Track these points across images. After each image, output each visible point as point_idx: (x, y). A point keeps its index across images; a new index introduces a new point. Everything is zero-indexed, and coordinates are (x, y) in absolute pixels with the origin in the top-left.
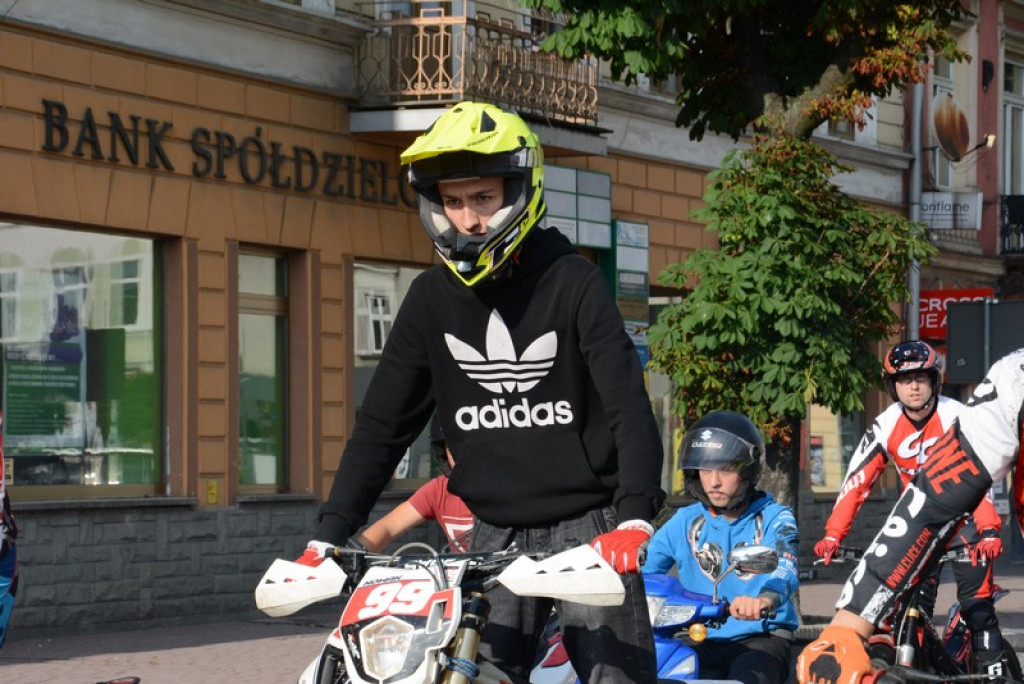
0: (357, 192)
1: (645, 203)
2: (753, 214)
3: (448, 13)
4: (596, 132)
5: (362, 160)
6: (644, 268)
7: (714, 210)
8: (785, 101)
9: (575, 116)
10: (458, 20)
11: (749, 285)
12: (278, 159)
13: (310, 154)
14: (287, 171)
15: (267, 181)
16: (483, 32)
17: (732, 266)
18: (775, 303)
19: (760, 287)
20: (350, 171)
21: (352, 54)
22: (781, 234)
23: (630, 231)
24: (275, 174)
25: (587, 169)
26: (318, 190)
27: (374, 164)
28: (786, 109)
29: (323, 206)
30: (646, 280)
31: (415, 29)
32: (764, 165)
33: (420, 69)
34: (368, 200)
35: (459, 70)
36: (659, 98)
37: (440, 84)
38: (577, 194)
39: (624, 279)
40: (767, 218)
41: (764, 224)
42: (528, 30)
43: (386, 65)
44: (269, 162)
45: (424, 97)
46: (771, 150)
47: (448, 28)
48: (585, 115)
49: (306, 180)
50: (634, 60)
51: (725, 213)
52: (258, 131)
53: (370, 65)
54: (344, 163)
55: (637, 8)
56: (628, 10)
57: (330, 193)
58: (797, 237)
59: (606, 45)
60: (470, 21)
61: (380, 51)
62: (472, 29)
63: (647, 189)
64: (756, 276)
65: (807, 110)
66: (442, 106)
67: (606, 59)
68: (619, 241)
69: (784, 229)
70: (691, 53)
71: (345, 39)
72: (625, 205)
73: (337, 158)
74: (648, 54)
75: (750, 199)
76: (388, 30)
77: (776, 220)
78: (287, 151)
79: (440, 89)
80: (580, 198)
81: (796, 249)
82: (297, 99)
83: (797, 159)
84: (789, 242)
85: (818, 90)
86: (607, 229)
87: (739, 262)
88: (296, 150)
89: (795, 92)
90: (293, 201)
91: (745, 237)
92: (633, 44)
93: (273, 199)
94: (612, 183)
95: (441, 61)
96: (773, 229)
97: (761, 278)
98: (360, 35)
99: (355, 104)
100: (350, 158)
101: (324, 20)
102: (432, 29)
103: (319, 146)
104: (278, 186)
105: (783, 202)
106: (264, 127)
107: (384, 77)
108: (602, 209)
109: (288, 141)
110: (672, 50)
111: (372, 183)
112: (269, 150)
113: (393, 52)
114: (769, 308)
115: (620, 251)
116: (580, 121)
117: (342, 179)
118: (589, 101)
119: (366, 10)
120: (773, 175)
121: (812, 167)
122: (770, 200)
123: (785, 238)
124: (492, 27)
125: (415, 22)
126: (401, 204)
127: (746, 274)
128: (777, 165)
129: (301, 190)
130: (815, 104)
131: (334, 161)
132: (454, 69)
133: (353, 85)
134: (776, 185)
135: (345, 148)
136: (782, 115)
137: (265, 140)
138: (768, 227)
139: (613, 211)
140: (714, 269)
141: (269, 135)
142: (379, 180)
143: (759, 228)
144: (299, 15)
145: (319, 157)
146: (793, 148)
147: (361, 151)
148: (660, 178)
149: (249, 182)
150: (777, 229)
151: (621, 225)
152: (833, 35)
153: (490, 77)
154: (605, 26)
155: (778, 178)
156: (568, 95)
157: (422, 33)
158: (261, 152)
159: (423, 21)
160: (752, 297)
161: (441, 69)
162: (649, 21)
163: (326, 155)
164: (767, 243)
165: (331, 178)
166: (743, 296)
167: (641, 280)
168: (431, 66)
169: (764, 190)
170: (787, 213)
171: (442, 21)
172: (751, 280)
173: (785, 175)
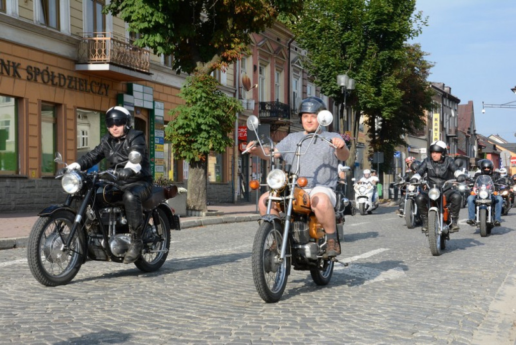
0: (78, 88)
1: (163, 97)
2: (194, 95)
3: (105, 36)
4: (149, 74)
5: (79, 79)
6: (163, 115)
7: (184, 93)
8: (203, 64)
9: (143, 69)
10: (108, 38)
11: (194, 115)
12: (54, 77)
13: (64, 76)
14: (56, 80)
15: (50, 83)
16: (115, 43)
17: (189, 110)
18: (201, 121)
19: (197, 115)
20: (76, 81)
21: (76, 47)
22: (203, 100)
23: (158, 104)
24: (52, 81)
25: (146, 86)
26: (66, 86)
27: (83, 80)
28: (204, 66)
29: (68, 92)
30: (163, 119)
31: (95, 41)
32: (198, 81)
33: (97, 52)
34: (81, 91)
35: (108, 53)
36: (167, 67)
37: (103, 57)
38: (143, 93)
39: (157, 118)
40: (199, 96)
41: (198, 98)
42: (129, 43)
43: (86, 51)
44: (51, 77)
45: (98, 61)
46: (200, 77)
47: (105, 41)
48: (146, 69)
49: (62, 83)
50: (160, 49)
51: (187, 94)
52: (47, 68)
53: (81, 51)
54: (74, 79)
55: (161, 34)
56: (158, 34)
57: (69, 88)
58: (207, 101)
59: (152, 44)
60: (112, 39)
61: (85, 47)
62: (112, 41)
63: (163, 93)
64: (196, 112)
65: (210, 66)
66: (103, 63)
67: (152, 48)
68: (155, 107)
69: (203, 99)
70: (176, 49)
71: (74, 43)
72: (157, 97)
73: (72, 77)
74: (164, 48)
75: (194, 90)
76: (87, 41)
77: (201, 96)
78: (56, 74)
79: (103, 58)
80: (144, 94)
81: (207, 105)
82: (59, 59)
83: (207, 80)
84: (205, 103)
85: (212, 61)
86: (152, 103)
87: (191, 109)
88: (59, 74)
89: (206, 62)
90: (58, 90)
91: (192, 101)
92: (160, 44)
93: (52, 88)
94: (153, 91)
95: (103, 50)
96: (200, 99)
97: (197, 113)
98: (79, 42)
99: (77, 62)
100: (75, 78)
101: (67, 36)
102: (100, 41)
103: (66, 74)
104: (53, 85)
105: (203, 91)
106: (49, 67)
107: (86, 54)
108: (150, 98)
109: (57, 72)
110: (171, 47)
111: (82, 85)
112: (51, 74)
113: (89, 47)
114: (199, 122)
115: (155, 109)
116: (144, 71)
117: (73, 84)
118: (147, 65)
119: (80, 35)
120: (200, 84)
121: (211, 83)
122: (199, 91)
123: (203, 102)
124: (118, 42)
125: (95, 39)
126: (91, 93)
127: (193, 112)
128: (201, 82)
129: (60, 86)
130: (212, 65)
131: (71, 78)
132: (107, 53)
133: (76, 56)
134: (201, 87)
135: (74, 75)
136: (202, 68)
137: (50, 71)
138: (199, 99)
139: (154, 98)
140: (184, 111)
141: (51, 69)
142: (84, 85)
143: (196, 99)
144: (59, 34)
145: (66, 77)
146: (206, 77)
147: (79, 76)
148: (167, 90)
149: (44, 83)
150: (201, 99)
151: (156, 102)
152: (216, 46)
153: (118, 56)
154: (151, 38)
155: (202, 85)
156: (141, 63)
157: (97, 42)
158: (48, 74)
159: (97, 39)
160: (195, 118)
161: (103, 53)
162: (164, 38)
163: (68, 76)
164: (199, 103)
165: (70, 83)
166: (192, 118)
167: (162, 118)
168: (100, 52)
169: (197, 88)
170: (204, 95)
171: (103, 39)
172: (194, 113)
173: (204, 84)
